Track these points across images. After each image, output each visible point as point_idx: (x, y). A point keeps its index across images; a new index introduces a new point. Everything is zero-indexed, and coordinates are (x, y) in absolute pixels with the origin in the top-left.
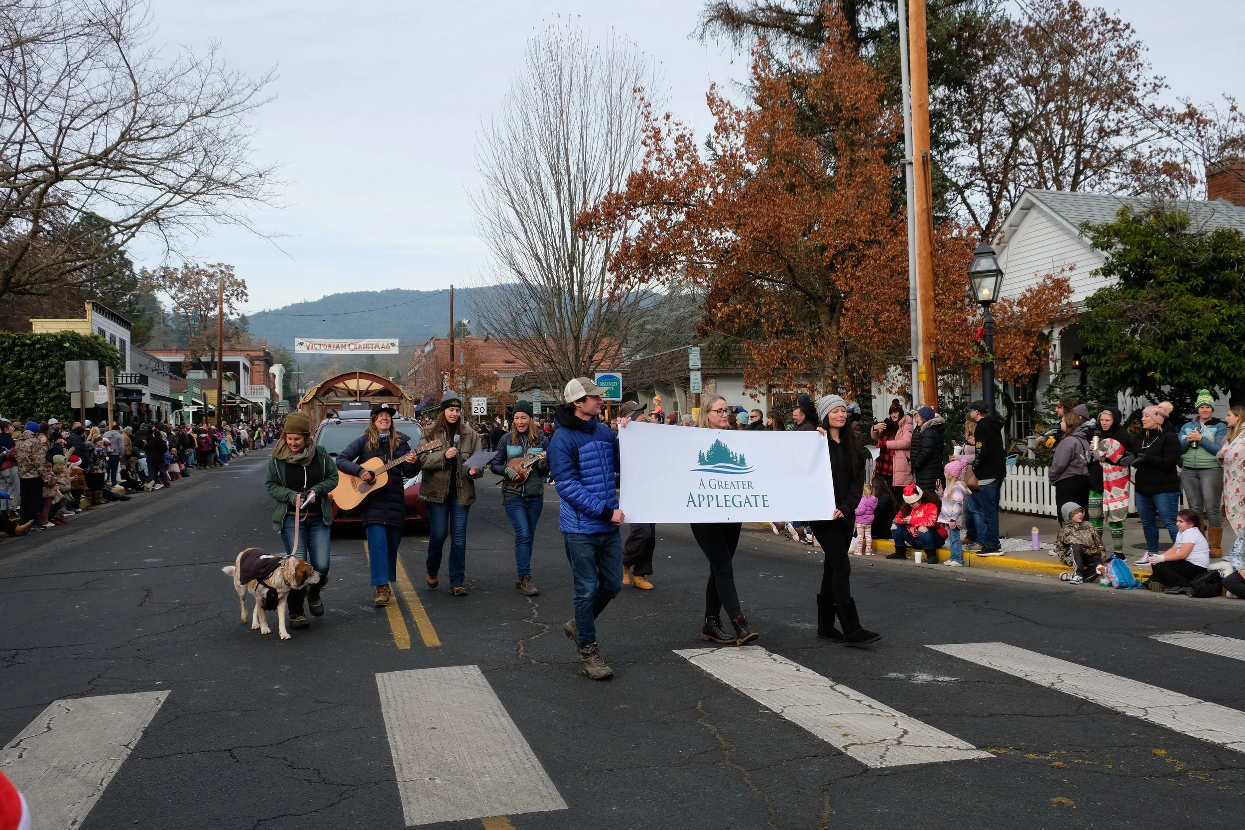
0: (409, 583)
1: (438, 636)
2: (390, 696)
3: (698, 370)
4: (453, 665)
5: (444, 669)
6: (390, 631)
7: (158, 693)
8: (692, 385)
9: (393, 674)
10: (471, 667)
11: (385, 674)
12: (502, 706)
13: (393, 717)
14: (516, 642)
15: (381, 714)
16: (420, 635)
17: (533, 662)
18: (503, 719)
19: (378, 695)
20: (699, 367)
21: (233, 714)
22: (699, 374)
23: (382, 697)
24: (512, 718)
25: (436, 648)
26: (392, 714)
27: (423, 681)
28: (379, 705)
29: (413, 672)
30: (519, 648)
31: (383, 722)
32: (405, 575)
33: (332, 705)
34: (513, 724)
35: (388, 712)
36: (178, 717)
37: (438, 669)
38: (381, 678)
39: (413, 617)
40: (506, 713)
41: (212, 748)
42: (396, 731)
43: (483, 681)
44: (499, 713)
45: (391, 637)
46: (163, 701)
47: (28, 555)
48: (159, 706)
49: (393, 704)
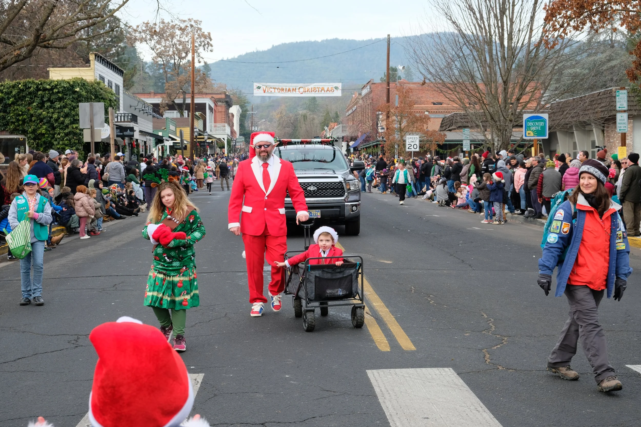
0: (376, 297)
1: (412, 342)
2: (383, 389)
3: (625, 111)
4: (431, 366)
5: (424, 369)
6: (370, 336)
7: (196, 375)
8: (618, 125)
9: (381, 371)
10: (446, 369)
11: (375, 371)
12: (482, 404)
13: (390, 407)
14: (481, 350)
15: (379, 404)
16: (396, 340)
17: (500, 368)
18: (485, 415)
19: (372, 388)
20: (626, 108)
21: (258, 395)
22: (625, 115)
23: (377, 390)
24: (493, 414)
25: (412, 353)
26: (388, 403)
27: (408, 378)
28: (376, 396)
29: (398, 370)
30: (484, 357)
31: (381, 409)
32: (371, 289)
33: (337, 394)
34: (495, 419)
35: (384, 402)
36: (215, 395)
37: (418, 370)
38: (372, 374)
39: (386, 324)
40: (486, 410)
41: (249, 422)
42: (395, 419)
43: (460, 381)
44: (480, 409)
45: (372, 341)
46: (200, 381)
47: (63, 261)
48: (199, 385)
49: (387, 396)
